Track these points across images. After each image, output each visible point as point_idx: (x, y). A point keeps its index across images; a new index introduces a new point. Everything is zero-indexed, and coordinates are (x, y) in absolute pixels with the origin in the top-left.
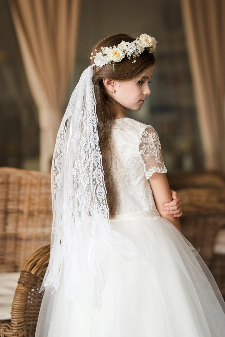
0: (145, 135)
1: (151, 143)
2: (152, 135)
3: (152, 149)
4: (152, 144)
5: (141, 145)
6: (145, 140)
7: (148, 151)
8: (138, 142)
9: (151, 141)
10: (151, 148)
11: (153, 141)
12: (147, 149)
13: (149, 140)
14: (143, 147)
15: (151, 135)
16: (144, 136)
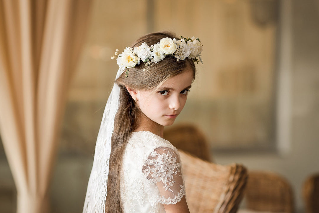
0: (153, 156)
1: (159, 167)
2: (162, 157)
3: (161, 173)
4: (161, 167)
5: (144, 168)
6: (151, 162)
7: (153, 176)
8: (142, 164)
9: (159, 164)
10: (159, 172)
11: (162, 164)
12: (151, 173)
13: (157, 163)
14: (147, 171)
15: (160, 157)
16: (150, 158)
